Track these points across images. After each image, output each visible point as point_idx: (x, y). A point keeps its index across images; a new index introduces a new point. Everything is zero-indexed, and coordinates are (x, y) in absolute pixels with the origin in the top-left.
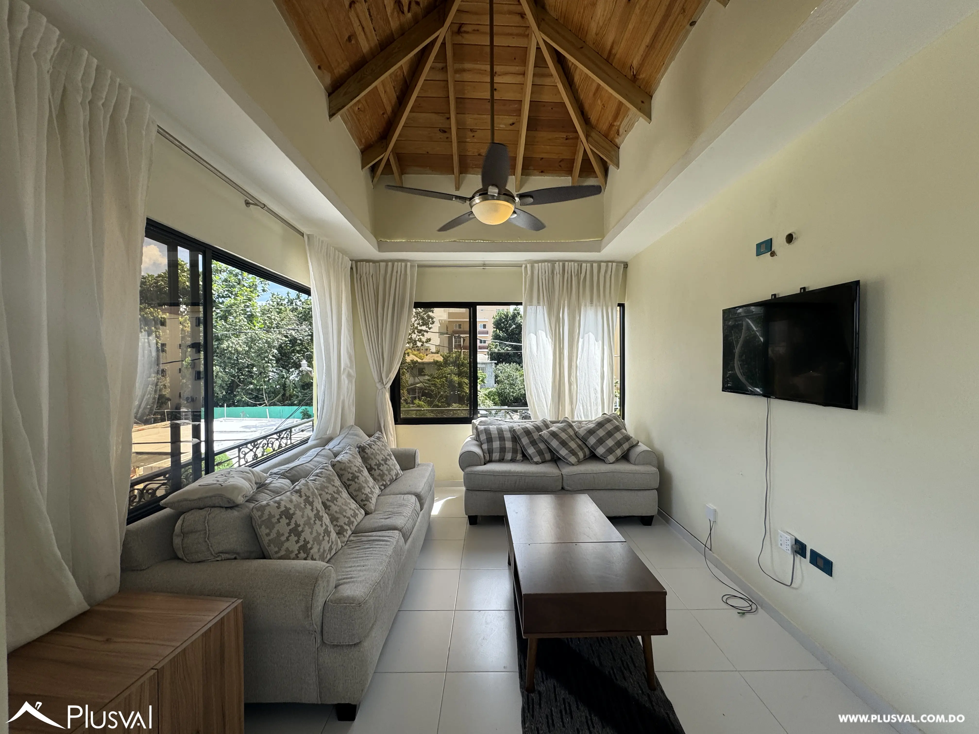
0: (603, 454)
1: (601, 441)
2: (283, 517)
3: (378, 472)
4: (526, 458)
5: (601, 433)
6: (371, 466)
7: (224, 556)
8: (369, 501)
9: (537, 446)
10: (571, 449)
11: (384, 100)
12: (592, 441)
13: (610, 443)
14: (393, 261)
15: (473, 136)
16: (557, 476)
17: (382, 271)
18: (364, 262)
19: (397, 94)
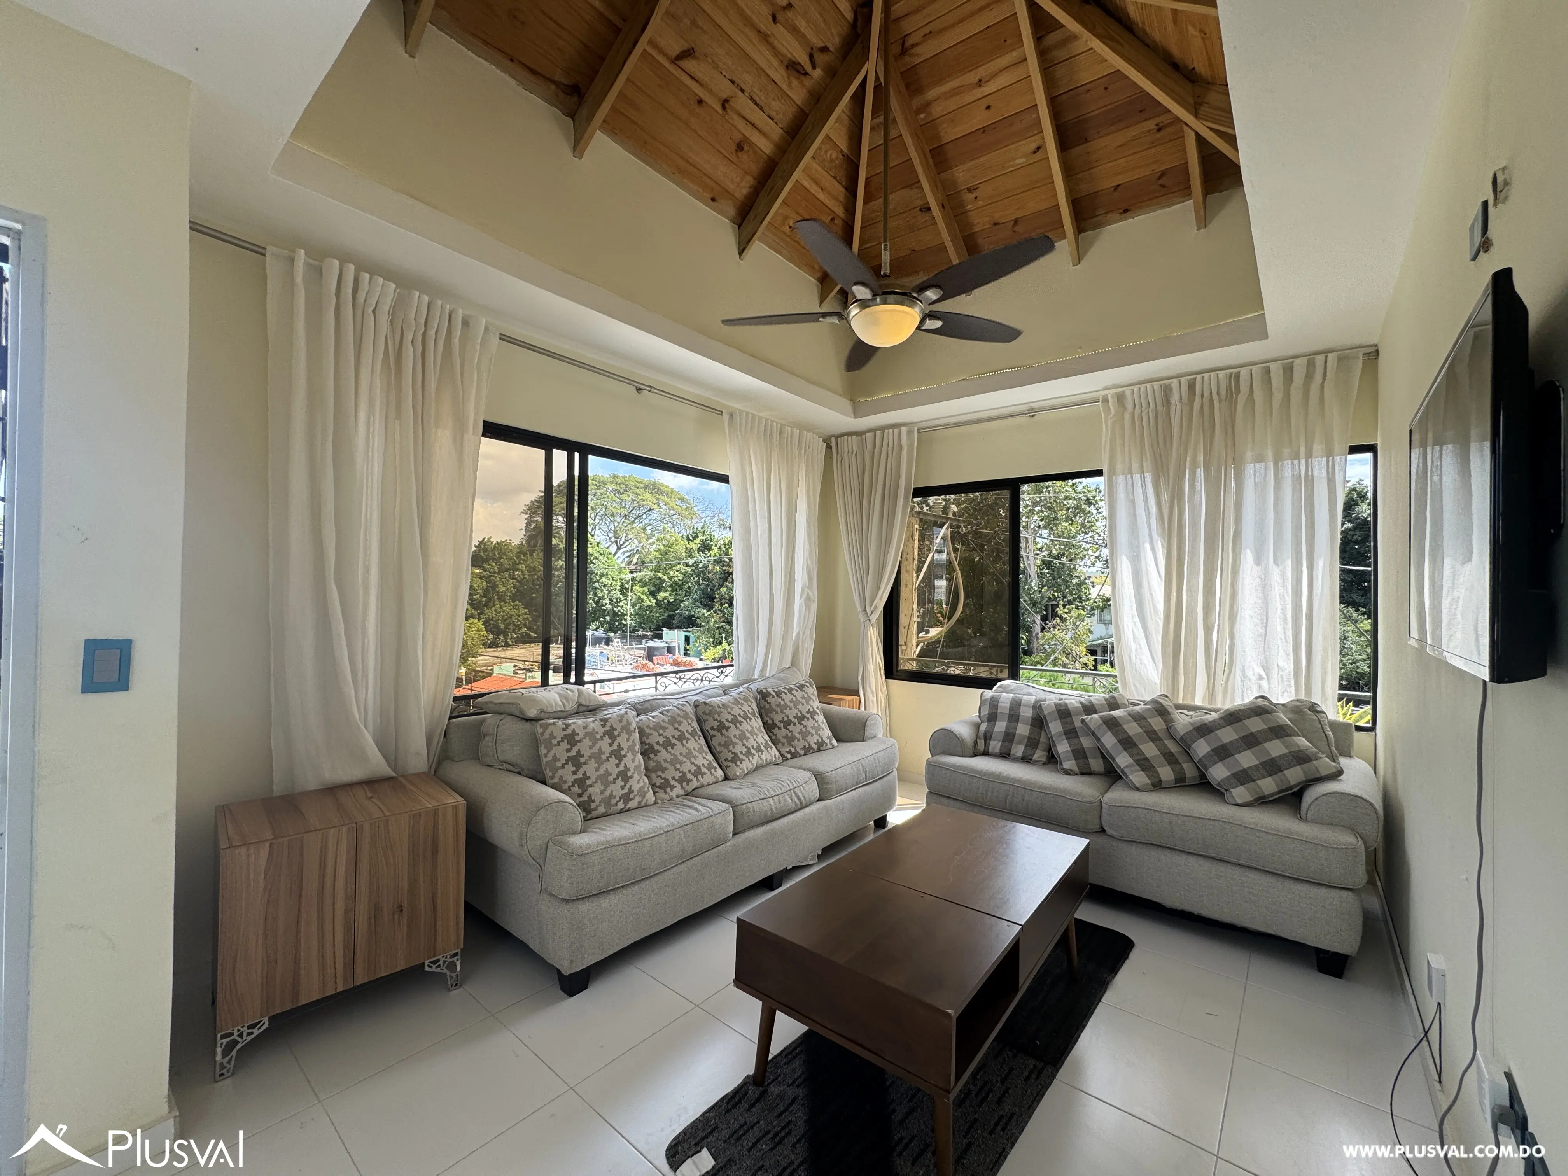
0: (1222, 780)
1: (1223, 753)
2: (566, 741)
3: (784, 732)
4: (1052, 760)
5: (1228, 735)
6: (773, 721)
7: (505, 766)
8: (736, 764)
9: (1076, 741)
10: (1142, 757)
11: (826, 201)
12: (1202, 748)
13: (1247, 759)
14: (883, 428)
15: (976, 198)
16: (1087, 802)
17: (869, 446)
18: (846, 437)
19: (844, 184)
